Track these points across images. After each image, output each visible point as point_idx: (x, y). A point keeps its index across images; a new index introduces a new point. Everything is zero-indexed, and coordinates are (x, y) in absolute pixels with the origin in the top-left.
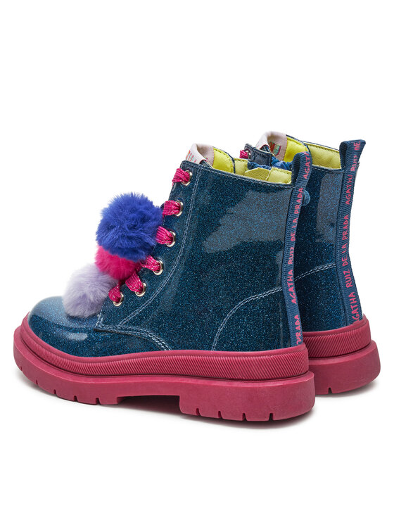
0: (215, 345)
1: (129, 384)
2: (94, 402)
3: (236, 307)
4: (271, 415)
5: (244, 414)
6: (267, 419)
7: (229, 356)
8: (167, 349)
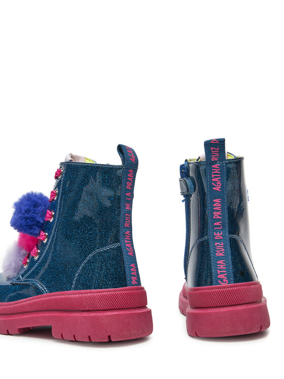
0: (73, 287)
1: (24, 319)
2: (6, 333)
3: (88, 258)
4: (109, 337)
5: (89, 336)
6: (107, 340)
7: (81, 293)
8: (47, 293)
